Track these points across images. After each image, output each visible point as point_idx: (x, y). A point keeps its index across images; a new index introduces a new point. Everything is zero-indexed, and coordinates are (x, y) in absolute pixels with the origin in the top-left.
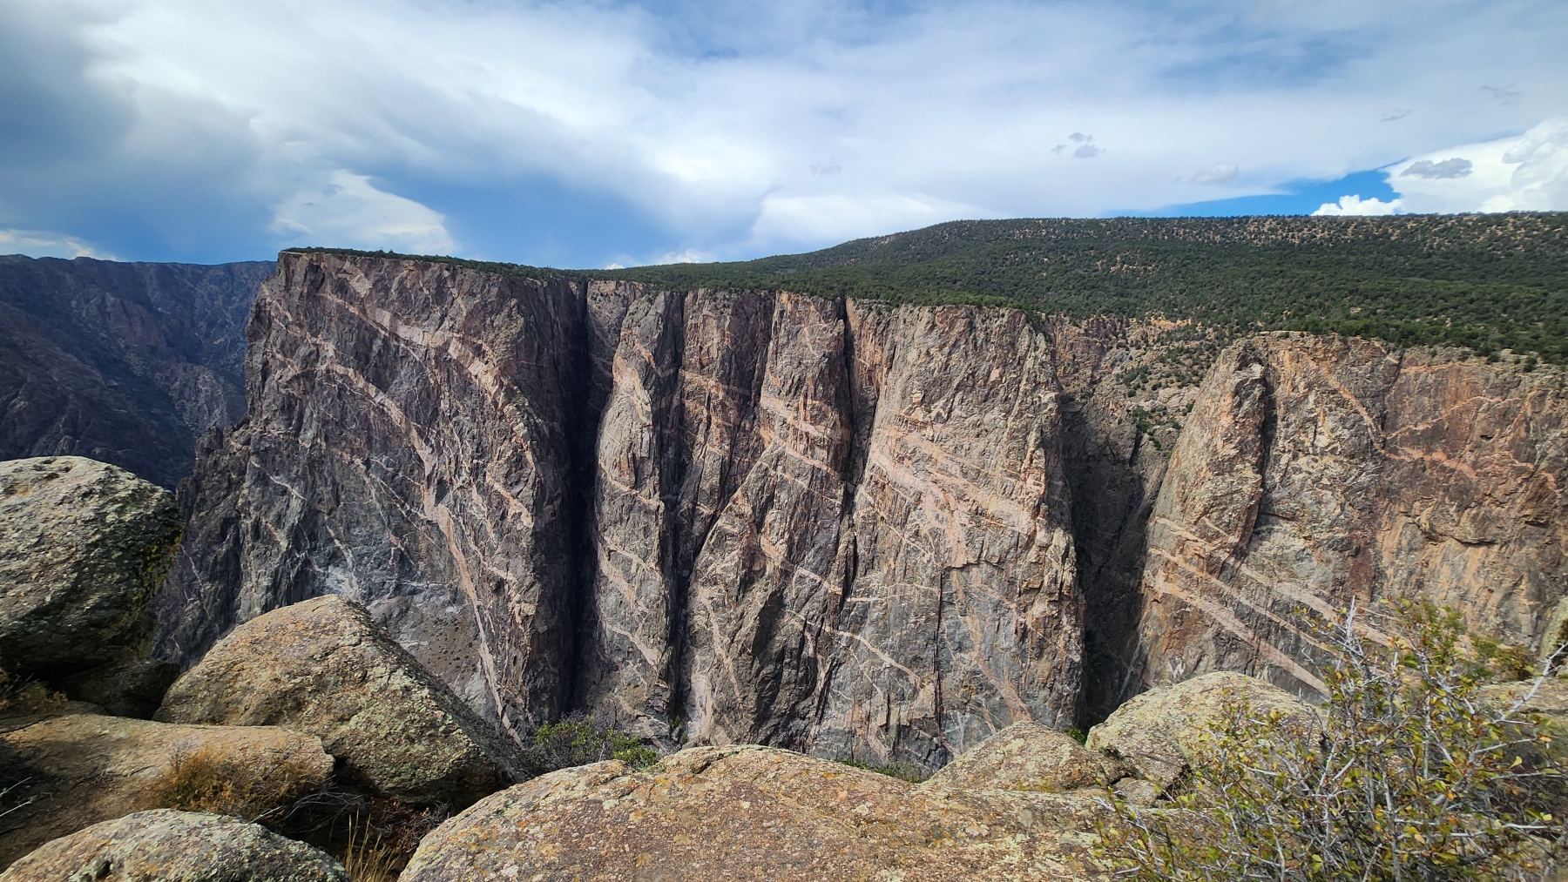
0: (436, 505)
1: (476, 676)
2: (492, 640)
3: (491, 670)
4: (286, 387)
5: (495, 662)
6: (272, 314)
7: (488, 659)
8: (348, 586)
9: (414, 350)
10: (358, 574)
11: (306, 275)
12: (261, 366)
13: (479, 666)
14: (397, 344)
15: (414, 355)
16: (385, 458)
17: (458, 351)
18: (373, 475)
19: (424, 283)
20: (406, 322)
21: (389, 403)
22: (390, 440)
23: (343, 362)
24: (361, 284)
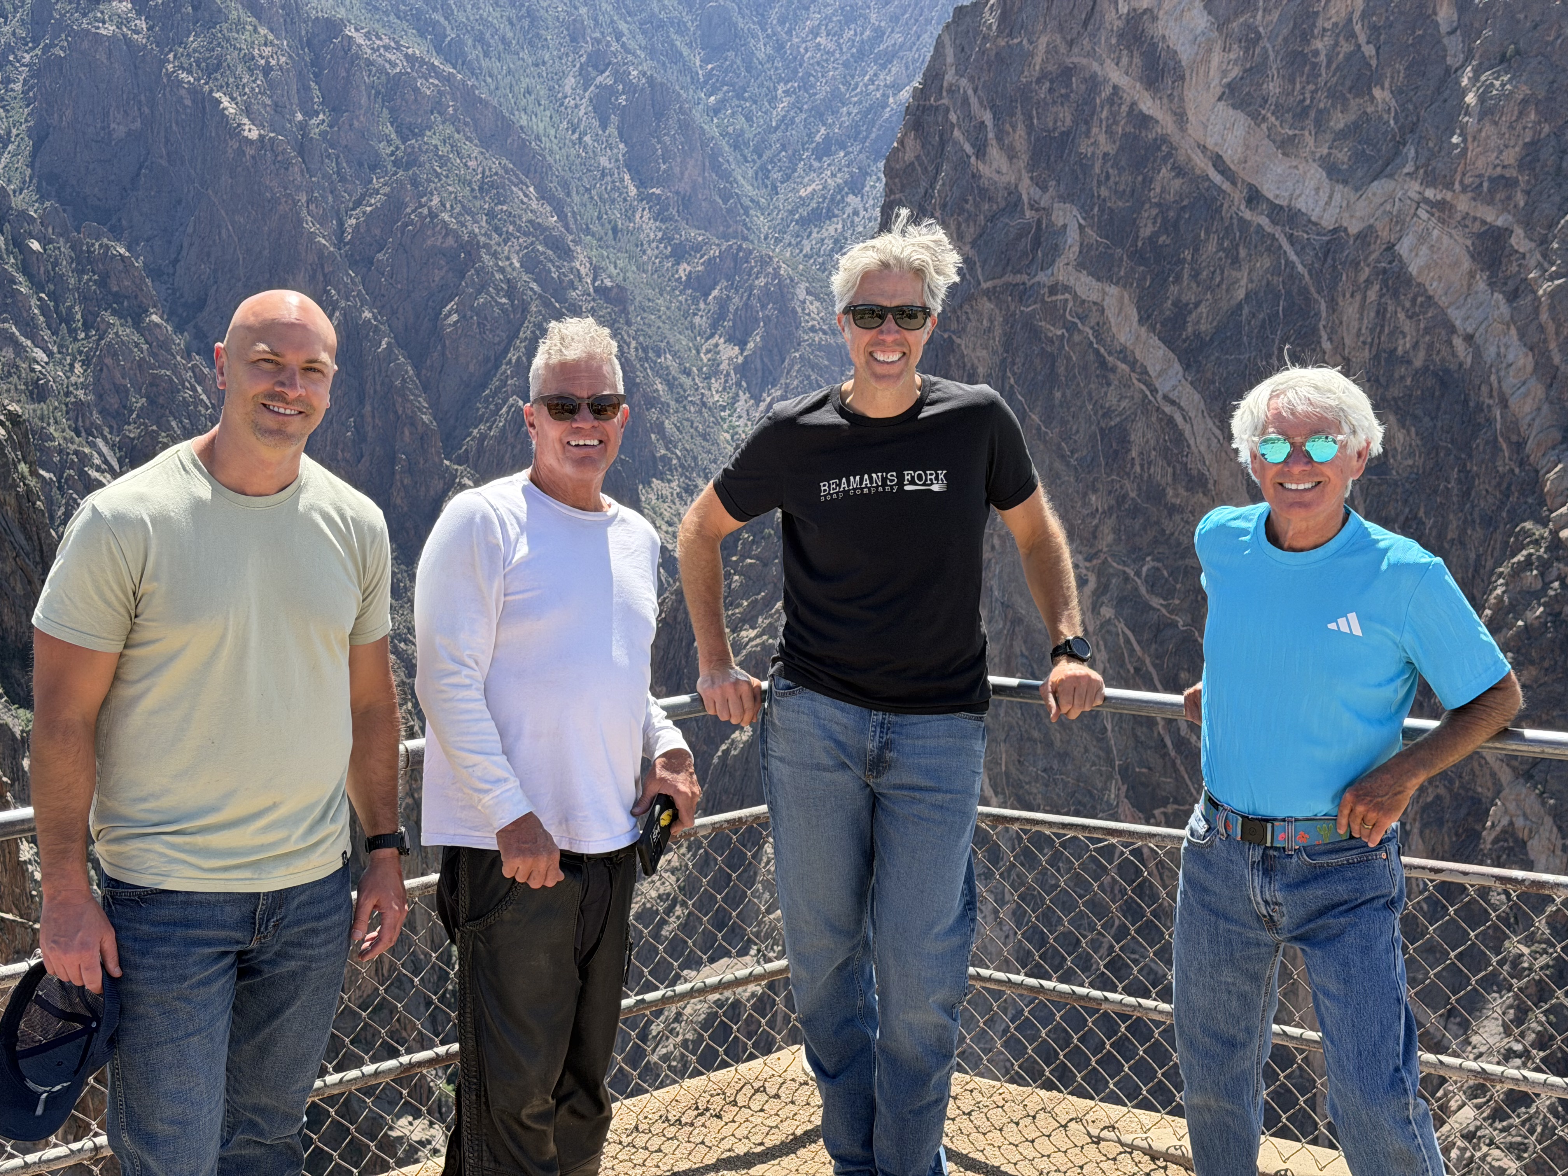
14: (1247, 215)
15: (1293, 257)
16: (1149, 563)
17: (1424, 250)
18: (1107, 612)
19: (1366, 17)
20: (1287, 148)
21: (1192, 398)
22: (1172, 511)
23: (1096, 263)
24: (1187, 28)
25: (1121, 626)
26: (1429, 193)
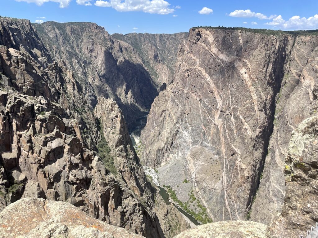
0: (218, 119)
1: (220, 182)
2: (227, 172)
3: (226, 182)
4: (184, 73)
5: (227, 180)
6: (185, 49)
7: (225, 178)
8: (188, 139)
10: (192, 136)
11: (196, 36)
12: (179, 66)
13: (221, 179)
14: (218, 60)
15: (222, 65)
16: (206, 99)
17: (237, 64)
18: (202, 105)
19: (231, 38)
20: (222, 53)
21: (211, 81)
22: (209, 94)
23: (201, 66)
24: (211, 39)
25: (203, 106)
26: (238, 58)
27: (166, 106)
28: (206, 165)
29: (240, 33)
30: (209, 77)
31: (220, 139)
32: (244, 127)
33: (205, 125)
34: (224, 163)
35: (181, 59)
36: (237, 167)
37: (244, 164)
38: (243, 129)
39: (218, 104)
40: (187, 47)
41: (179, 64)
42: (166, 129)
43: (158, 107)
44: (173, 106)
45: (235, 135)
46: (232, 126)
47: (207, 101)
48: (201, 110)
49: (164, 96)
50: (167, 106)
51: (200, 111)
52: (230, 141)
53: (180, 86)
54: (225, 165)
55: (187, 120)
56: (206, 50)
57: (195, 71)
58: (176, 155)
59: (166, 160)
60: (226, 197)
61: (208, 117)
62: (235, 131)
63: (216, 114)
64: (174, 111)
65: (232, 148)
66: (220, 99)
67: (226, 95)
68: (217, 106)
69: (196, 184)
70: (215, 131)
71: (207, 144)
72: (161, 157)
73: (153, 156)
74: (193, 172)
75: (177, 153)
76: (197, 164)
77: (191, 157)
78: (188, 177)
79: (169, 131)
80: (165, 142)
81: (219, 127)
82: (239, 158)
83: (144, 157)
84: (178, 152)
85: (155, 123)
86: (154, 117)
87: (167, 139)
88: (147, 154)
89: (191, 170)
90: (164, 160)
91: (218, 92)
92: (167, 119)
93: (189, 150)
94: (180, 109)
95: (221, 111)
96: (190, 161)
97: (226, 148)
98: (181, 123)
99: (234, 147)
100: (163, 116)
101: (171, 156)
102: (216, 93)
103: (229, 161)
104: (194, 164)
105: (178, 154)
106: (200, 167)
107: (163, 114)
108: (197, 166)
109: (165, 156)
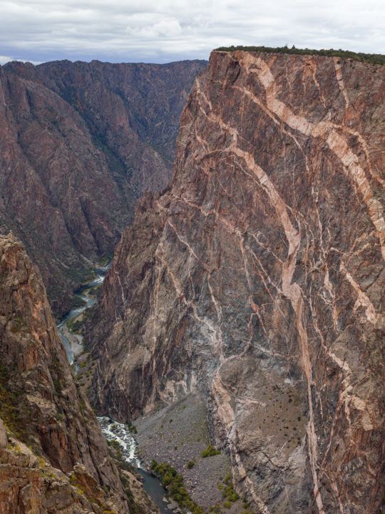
0: (292, 284)
1: (300, 449)
2: (320, 422)
3: (314, 449)
4: (199, 164)
5: (319, 443)
6: (200, 103)
7: (314, 438)
8: (215, 338)
9: (297, 139)
10: (224, 329)
11: (227, 70)
12: (185, 145)
13: (303, 440)
14: (284, 132)
15: (297, 143)
16: (259, 233)
17: (334, 142)
18: (248, 247)
19: (316, 76)
20: (296, 113)
21: (270, 185)
22: (265, 217)
23: (242, 146)
24: (266, 78)
25: (251, 251)
26: (335, 126)
27: (154, 253)
28: (264, 405)
29: (339, 63)
30: (266, 176)
31: (296, 336)
32: (358, 304)
33: (258, 301)
34: (310, 398)
35: (191, 130)
36: (343, 406)
37: (361, 398)
38: (355, 309)
39: (291, 245)
40: (205, 98)
41: (185, 141)
42: (156, 314)
43: (133, 256)
44: (173, 252)
45: (336, 323)
46: (327, 302)
47: (261, 236)
48: (246, 261)
49: (147, 227)
50: (157, 251)
51: (245, 263)
52: (323, 341)
53: (189, 198)
54: (311, 404)
55: (210, 288)
56: (255, 105)
57: (229, 160)
58: (183, 383)
59: (158, 398)
60: (316, 489)
61: (266, 278)
62: (335, 314)
63: (285, 270)
64: (176, 265)
65: (331, 358)
66: (295, 232)
67: (310, 221)
68: (287, 249)
69: (238, 459)
70: (285, 315)
71: (263, 350)
72: (143, 391)
73: (122, 388)
74: (229, 426)
75: (186, 376)
76: (239, 405)
77: (225, 387)
78: (218, 440)
79: (162, 319)
80: (153, 349)
81: (294, 304)
82: (346, 385)
83: (96, 393)
84: (189, 374)
85: (126, 297)
86: (122, 281)
87: (160, 339)
88: (104, 381)
89: (225, 420)
90: (153, 397)
91: (290, 214)
92: (157, 287)
93: (219, 368)
94: (190, 260)
95: (299, 263)
96: (221, 397)
97: (314, 358)
98: (194, 297)
99: (333, 355)
100: (146, 278)
101: (170, 386)
102: (284, 215)
103: (323, 394)
104: (233, 405)
105: (188, 381)
106: (248, 412)
107: (148, 273)
108: (239, 409)
109: (154, 386)
